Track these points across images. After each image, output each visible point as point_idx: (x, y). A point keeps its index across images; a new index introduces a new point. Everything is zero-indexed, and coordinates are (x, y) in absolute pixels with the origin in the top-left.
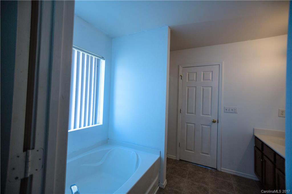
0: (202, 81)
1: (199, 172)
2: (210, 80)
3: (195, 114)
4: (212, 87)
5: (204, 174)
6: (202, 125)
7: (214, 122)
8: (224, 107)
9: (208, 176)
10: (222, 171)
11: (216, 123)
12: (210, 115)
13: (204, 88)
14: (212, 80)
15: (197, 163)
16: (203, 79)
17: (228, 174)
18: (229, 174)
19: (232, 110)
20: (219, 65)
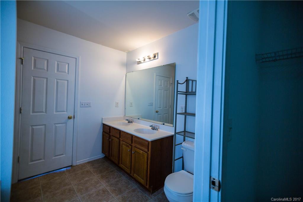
0: (56, 72)
1: (55, 179)
2: (65, 72)
3: (46, 112)
4: (68, 81)
5: (62, 177)
6: (55, 124)
7: (69, 118)
8: (80, 102)
9: (66, 177)
10: (78, 164)
11: (72, 120)
12: (65, 112)
13: (59, 81)
14: (68, 74)
15: (48, 171)
16: (58, 70)
17: (82, 164)
18: (84, 163)
19: (87, 104)
20: (76, 58)
